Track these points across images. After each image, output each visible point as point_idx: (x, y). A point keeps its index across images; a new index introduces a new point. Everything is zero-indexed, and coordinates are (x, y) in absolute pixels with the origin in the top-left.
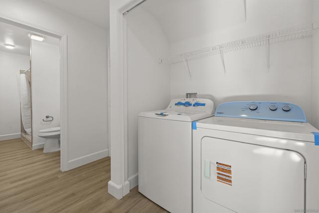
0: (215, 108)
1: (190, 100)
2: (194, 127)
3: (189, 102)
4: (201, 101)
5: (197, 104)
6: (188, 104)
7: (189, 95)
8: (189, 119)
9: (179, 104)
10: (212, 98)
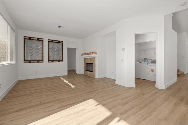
0: (152, 61)
1: (146, 60)
2: (147, 64)
3: (145, 60)
4: (149, 60)
5: (147, 61)
6: (145, 61)
7: (145, 59)
8: (146, 63)
9: (143, 61)
10: (151, 60)
